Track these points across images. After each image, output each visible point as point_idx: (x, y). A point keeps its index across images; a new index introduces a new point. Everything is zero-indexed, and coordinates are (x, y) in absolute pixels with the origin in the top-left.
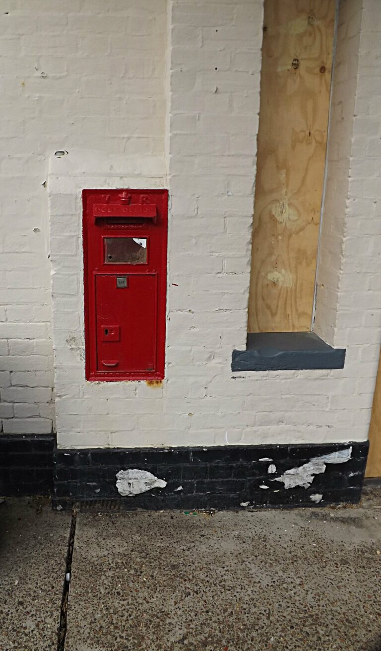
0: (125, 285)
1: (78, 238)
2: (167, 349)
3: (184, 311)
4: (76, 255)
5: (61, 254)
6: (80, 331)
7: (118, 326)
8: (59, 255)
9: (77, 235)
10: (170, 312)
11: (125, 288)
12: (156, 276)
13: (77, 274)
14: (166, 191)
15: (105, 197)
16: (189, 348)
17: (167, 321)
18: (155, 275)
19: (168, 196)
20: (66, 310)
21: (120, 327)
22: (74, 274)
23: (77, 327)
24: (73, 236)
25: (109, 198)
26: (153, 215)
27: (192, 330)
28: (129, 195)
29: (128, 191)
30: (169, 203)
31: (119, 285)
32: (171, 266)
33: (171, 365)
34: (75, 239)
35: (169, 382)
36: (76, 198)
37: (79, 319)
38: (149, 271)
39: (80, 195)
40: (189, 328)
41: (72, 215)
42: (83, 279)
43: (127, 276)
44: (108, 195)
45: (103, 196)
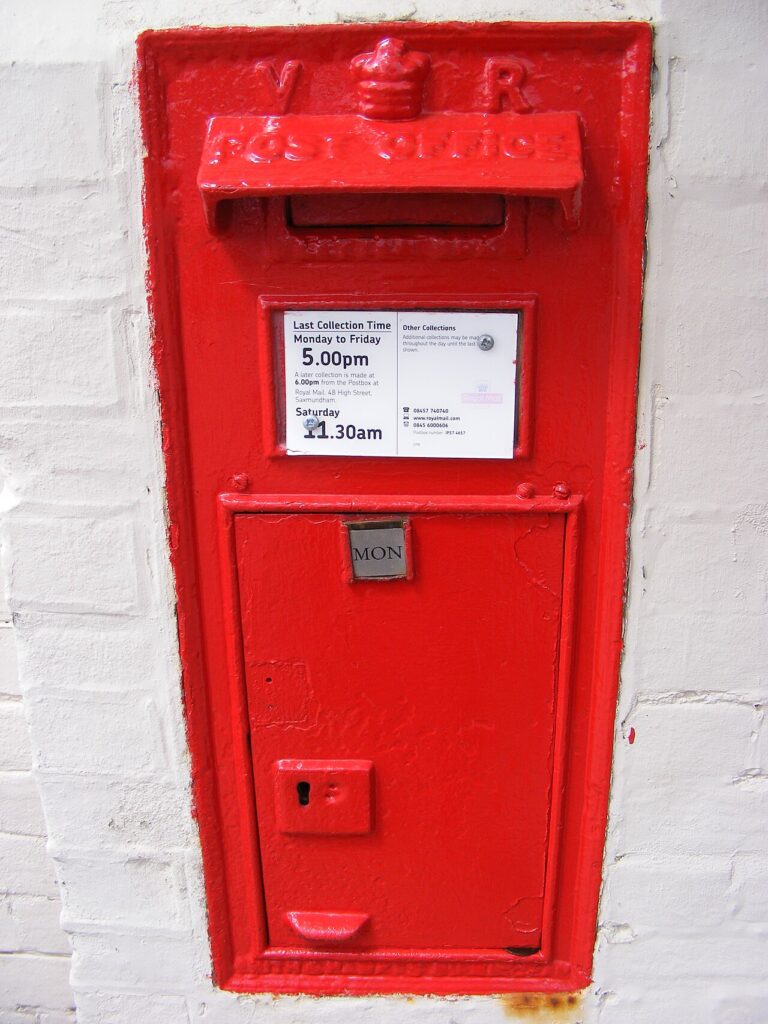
0: (399, 567)
1: (128, 312)
2: (609, 870)
3: (710, 698)
4: (121, 407)
5: (36, 403)
6: (169, 786)
7: (360, 765)
8: (26, 411)
9: (118, 298)
10: (636, 701)
11: (395, 583)
12: (573, 519)
13: (133, 508)
14: (635, 37)
15: (274, 74)
16: (721, 865)
17: (621, 746)
18: (566, 515)
19: (648, 64)
20: (89, 687)
21: (373, 771)
22: (116, 512)
23: (152, 767)
24: (99, 307)
25: (298, 75)
26: (559, 173)
27: (748, 785)
28: (416, 59)
29: (412, 37)
30: (659, 106)
31: (364, 570)
32: (657, 465)
33: (623, 935)
34: (107, 319)
35: (610, 1001)
36: (106, 85)
37: (161, 727)
38: (531, 495)
39: (126, 65)
40: (727, 779)
41: (85, 185)
42: (163, 536)
43: (406, 521)
44: (289, 64)
45: (259, 66)
